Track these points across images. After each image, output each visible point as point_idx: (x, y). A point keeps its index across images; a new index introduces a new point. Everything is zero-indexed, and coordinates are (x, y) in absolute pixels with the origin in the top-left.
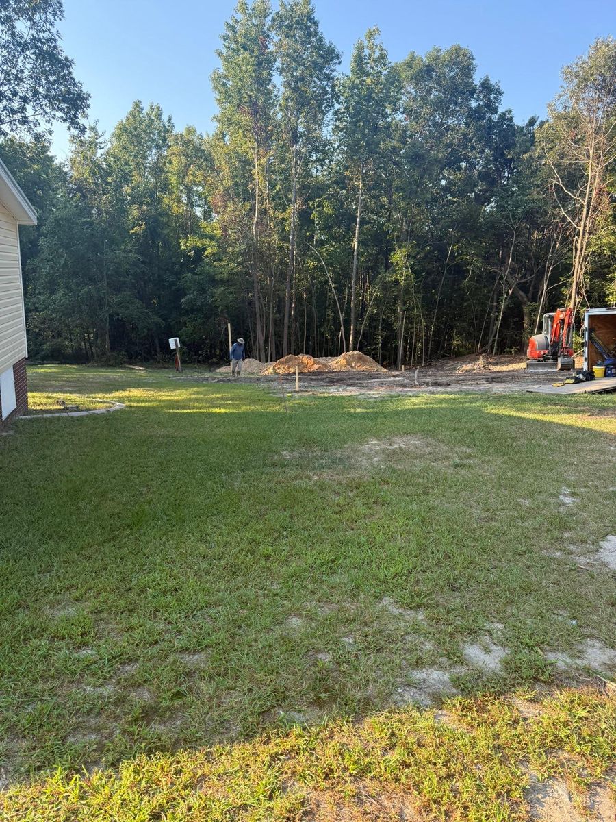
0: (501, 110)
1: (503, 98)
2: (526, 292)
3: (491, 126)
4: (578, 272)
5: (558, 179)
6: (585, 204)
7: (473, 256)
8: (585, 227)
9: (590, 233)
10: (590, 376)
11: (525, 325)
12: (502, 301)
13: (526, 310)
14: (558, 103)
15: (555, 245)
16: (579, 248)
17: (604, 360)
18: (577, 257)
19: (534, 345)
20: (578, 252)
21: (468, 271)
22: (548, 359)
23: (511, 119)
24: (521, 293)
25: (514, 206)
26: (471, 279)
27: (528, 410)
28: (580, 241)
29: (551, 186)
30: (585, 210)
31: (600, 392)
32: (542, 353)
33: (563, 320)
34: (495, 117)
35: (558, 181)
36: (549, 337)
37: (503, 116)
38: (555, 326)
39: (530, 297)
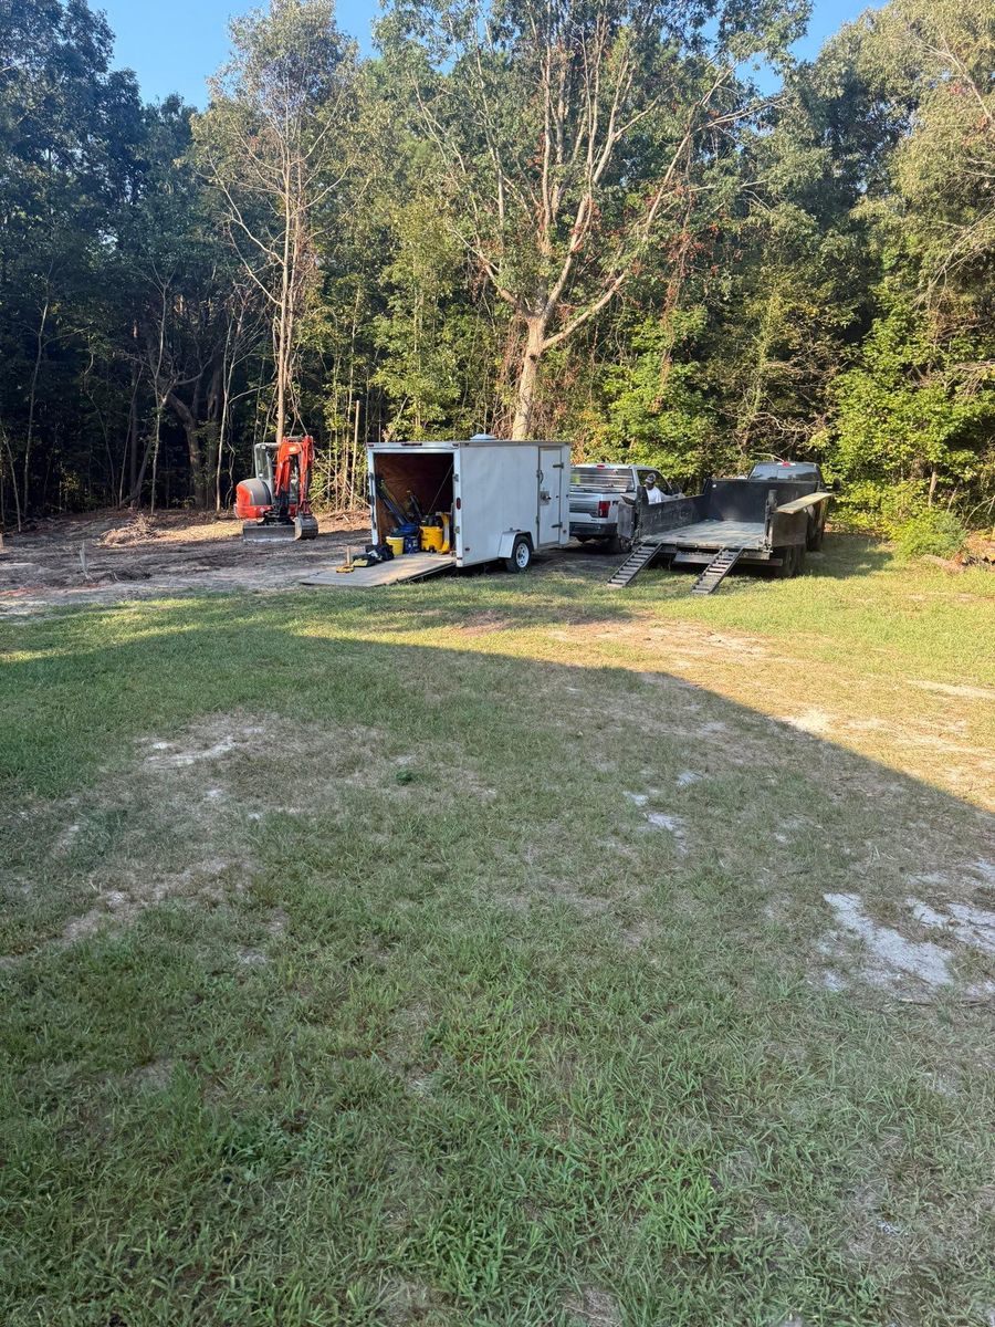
0: (114, 66)
1: (115, 45)
2: (188, 403)
3: (98, 93)
4: (284, 377)
5: (235, 213)
6: (284, 264)
7: (94, 328)
8: (287, 301)
9: (295, 313)
10: (386, 554)
11: (192, 459)
12: (155, 415)
13: (193, 434)
14: (226, 80)
15: (235, 327)
16: (282, 336)
17: (398, 526)
18: (281, 351)
19: (246, 496)
20: (282, 343)
21: (87, 356)
22: (273, 520)
23: (134, 89)
24: (180, 403)
25: (159, 248)
26: (96, 371)
27: (361, 626)
28: (282, 325)
29: (226, 224)
30: (285, 274)
31: (416, 579)
32: (262, 510)
33: (295, 456)
34: (103, 79)
35: (237, 218)
36: (269, 483)
37: (118, 79)
38: (281, 465)
39: (196, 411)
